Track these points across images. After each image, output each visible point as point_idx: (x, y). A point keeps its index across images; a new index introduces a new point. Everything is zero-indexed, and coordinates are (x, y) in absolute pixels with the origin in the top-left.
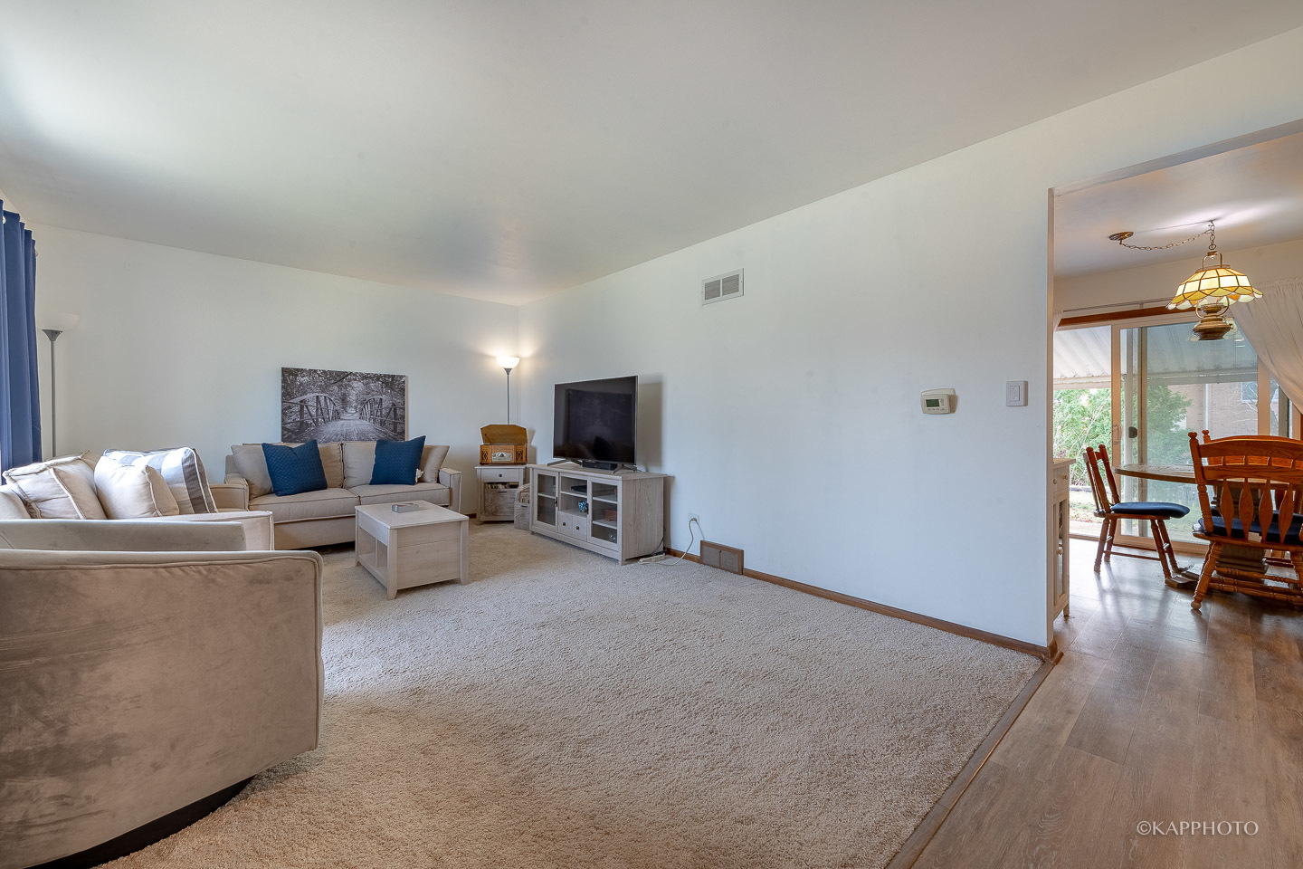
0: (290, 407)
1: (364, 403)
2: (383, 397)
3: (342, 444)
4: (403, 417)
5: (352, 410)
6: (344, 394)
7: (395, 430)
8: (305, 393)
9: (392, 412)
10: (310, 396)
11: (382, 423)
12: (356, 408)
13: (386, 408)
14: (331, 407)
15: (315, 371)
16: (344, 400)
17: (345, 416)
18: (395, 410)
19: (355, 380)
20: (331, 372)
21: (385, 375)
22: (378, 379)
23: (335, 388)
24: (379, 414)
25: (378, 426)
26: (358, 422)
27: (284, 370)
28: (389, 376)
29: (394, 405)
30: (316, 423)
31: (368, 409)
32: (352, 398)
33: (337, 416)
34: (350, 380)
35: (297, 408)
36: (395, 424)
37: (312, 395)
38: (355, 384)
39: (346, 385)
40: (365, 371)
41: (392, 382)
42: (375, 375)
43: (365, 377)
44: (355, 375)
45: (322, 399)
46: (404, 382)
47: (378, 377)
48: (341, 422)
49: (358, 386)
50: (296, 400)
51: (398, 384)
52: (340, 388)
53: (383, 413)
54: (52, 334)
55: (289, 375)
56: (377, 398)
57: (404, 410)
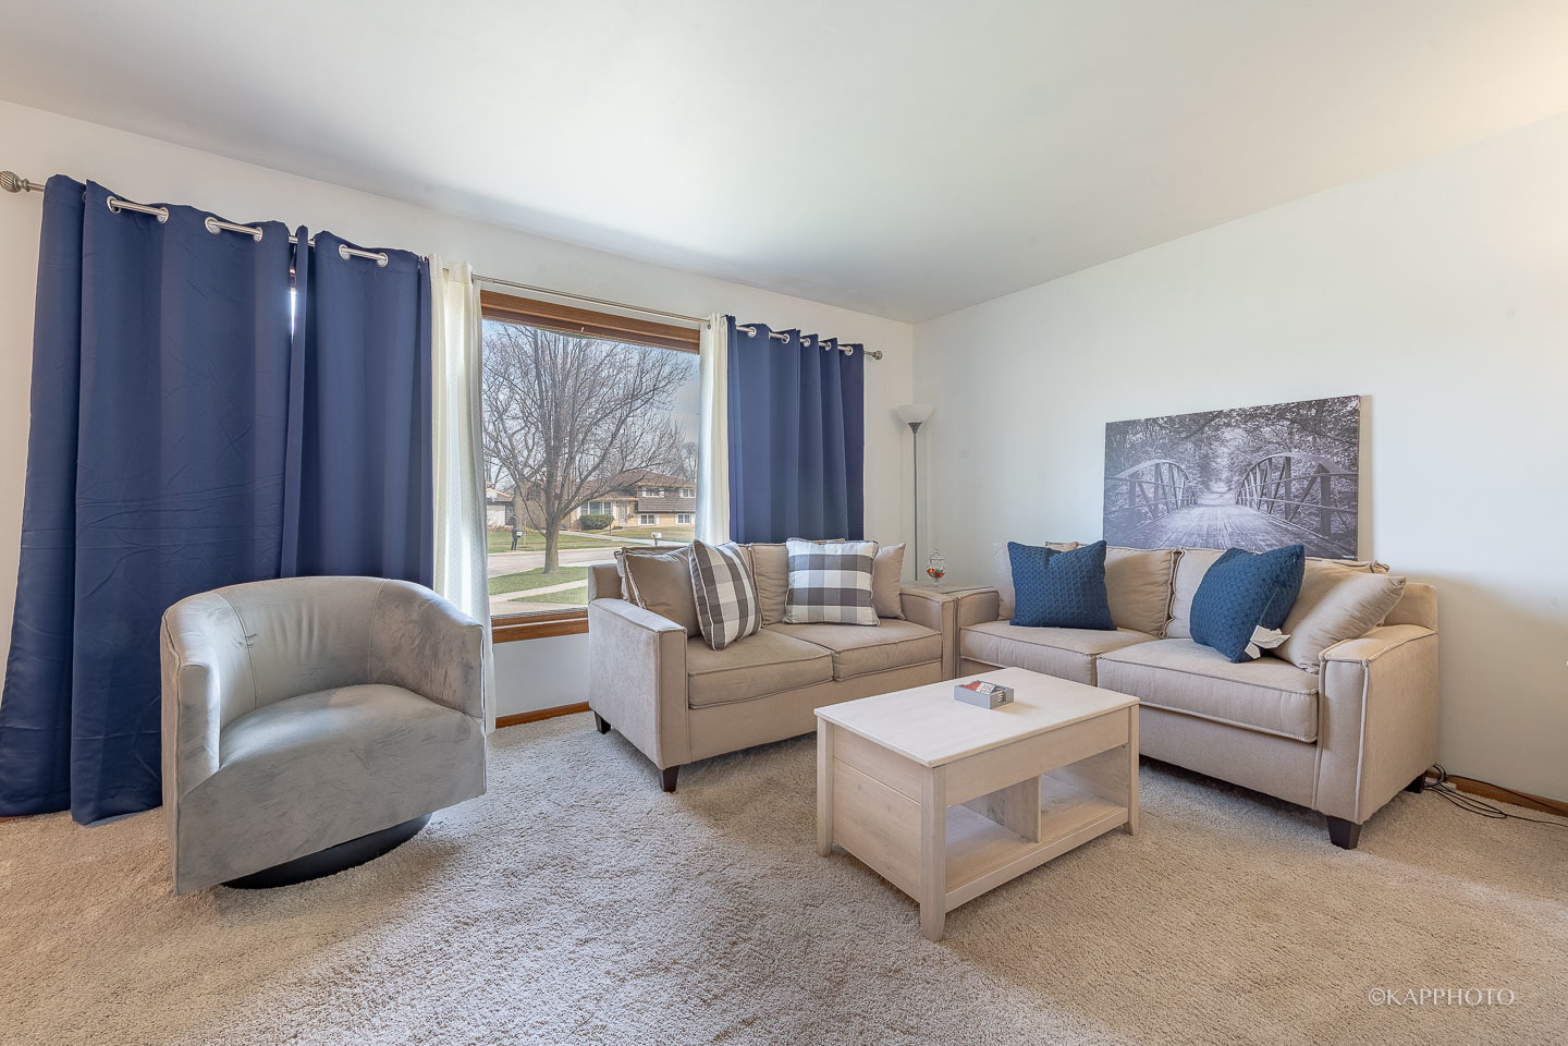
0: (1115, 487)
1: (1247, 470)
2: (1294, 454)
3: (1178, 553)
4: (1352, 498)
5: (1220, 487)
6: (1206, 456)
7: (1324, 528)
8: (1138, 461)
9: (1317, 486)
10: (1146, 465)
11: (1291, 513)
12: (1229, 481)
13: (1299, 479)
14: (1180, 482)
15: (1155, 420)
16: (1206, 470)
17: (1207, 499)
18: (1326, 481)
19: (1228, 425)
20: (1182, 418)
21: (1299, 405)
22: (1281, 416)
23: (1190, 445)
24: (1282, 491)
25: (1279, 519)
26: (1236, 510)
27: (1112, 429)
28: (1309, 404)
29: (1322, 468)
30: (1154, 511)
31: (1255, 483)
32: (1222, 461)
33: (1191, 500)
34: (1217, 428)
35: (1124, 488)
36: (1325, 516)
37: (1149, 463)
38: (1228, 434)
39: (1208, 438)
40: (1248, 402)
41: (1318, 419)
42: (1273, 409)
43: (1250, 416)
44: (1229, 414)
45: (1165, 470)
46: (1355, 412)
47: (1279, 412)
48: (1196, 511)
49: (1235, 436)
50: (1125, 474)
51: (1337, 420)
52: (1198, 446)
53: (1295, 487)
54: (915, 426)
55: (1117, 433)
56: (1279, 456)
57: (1354, 479)
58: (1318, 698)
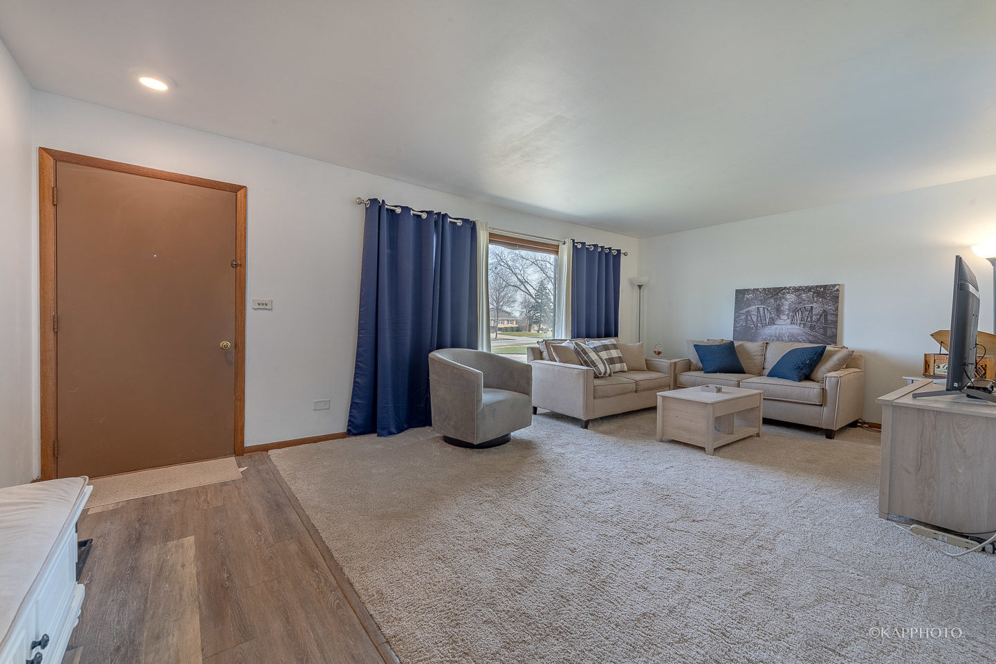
0: (739, 316)
1: (795, 311)
2: (814, 305)
3: (767, 343)
4: (835, 323)
5: (785, 317)
6: (779, 305)
7: (825, 334)
8: (750, 306)
9: (823, 318)
10: (753, 308)
11: (812, 328)
12: (788, 315)
13: (816, 315)
14: (768, 315)
15: (758, 289)
16: (779, 311)
17: (779, 322)
18: (826, 316)
19: (788, 293)
20: (769, 289)
21: (817, 286)
22: (810, 290)
23: (772, 300)
24: (809, 319)
25: (807, 330)
26: (790, 327)
27: (738, 292)
28: (821, 286)
29: (824, 311)
30: (756, 327)
31: (799, 316)
32: (786, 307)
33: (772, 322)
34: (784, 294)
35: (743, 317)
36: (825, 329)
37: (754, 307)
38: (788, 296)
39: (780, 298)
40: (797, 285)
41: (824, 292)
42: (807, 288)
43: (797, 290)
44: (789, 289)
45: (761, 310)
46: (838, 290)
47: (809, 289)
48: (774, 327)
49: (791, 297)
50: (744, 311)
51: (831, 293)
52: (776, 300)
53: (814, 318)
54: (640, 287)
55: (740, 294)
56: (808, 306)
57: (836, 315)
58: (823, 390)
